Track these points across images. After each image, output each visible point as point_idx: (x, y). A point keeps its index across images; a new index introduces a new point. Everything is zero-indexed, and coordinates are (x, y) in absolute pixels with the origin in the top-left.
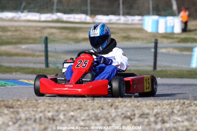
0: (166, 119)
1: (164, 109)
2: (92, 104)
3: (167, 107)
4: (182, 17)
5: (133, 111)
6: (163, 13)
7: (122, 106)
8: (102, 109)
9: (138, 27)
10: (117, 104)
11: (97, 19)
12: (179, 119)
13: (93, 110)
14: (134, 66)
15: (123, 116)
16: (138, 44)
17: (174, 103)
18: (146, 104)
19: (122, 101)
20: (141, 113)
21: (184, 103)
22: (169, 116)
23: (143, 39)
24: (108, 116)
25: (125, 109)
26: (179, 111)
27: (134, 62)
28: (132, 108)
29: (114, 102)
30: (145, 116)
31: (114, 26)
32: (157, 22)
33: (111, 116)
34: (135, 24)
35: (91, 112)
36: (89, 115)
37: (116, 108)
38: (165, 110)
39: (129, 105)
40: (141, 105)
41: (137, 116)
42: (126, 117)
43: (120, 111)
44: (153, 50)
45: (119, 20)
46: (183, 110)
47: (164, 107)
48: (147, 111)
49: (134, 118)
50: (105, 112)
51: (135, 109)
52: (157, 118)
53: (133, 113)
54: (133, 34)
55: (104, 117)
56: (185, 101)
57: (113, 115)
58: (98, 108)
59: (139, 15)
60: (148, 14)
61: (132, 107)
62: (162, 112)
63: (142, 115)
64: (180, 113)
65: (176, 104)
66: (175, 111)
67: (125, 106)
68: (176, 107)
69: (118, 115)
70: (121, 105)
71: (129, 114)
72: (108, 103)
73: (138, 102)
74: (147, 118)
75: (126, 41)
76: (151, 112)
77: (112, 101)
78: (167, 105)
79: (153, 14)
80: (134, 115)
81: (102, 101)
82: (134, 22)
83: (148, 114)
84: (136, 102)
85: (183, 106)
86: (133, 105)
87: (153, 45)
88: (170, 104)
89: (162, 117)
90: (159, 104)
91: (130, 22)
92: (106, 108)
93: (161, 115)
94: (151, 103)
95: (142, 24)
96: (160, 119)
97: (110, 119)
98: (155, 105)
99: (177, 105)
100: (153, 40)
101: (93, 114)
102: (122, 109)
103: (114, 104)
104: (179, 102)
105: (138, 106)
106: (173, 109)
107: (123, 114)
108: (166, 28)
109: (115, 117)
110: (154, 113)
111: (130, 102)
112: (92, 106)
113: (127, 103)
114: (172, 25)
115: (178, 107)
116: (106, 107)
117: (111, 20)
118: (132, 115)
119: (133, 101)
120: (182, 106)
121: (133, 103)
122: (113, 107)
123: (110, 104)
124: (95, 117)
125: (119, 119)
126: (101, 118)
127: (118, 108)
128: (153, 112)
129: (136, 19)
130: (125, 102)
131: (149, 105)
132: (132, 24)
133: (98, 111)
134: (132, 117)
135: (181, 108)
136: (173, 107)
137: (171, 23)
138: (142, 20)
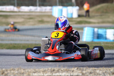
9: (49, 14)
31: (33, 14)
32: (62, 11)
34: (47, 12)
45: (37, 9)
91: (44, 11)
95: (51, 12)
129: (48, 8)
138: (51, 9)
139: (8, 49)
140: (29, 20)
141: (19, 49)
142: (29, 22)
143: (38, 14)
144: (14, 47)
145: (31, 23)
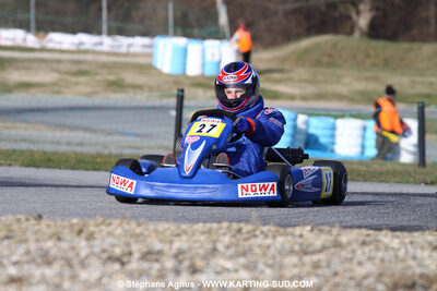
0: (199, 263)
1: (195, 242)
2: (36, 228)
3: (203, 238)
4: (238, 41)
5: (128, 245)
6: (196, 31)
7: (104, 233)
8: (59, 239)
9: (142, 61)
10: (92, 228)
11: (52, 41)
12: (229, 265)
13: (37, 241)
14: (130, 147)
15: (104, 256)
16: (141, 98)
17: (219, 229)
18: (156, 231)
19: (103, 223)
20: (144, 250)
21: (240, 231)
22: (206, 258)
23: (151, 89)
24: (71, 254)
25: (110, 240)
26: (228, 247)
27: (131, 139)
28: (124, 239)
29: (84, 225)
30: (154, 257)
31: (89, 57)
32: (185, 51)
33: (78, 255)
34: (135, 55)
35: (33, 246)
36: (28, 252)
37: (91, 237)
38: (197, 245)
39: (119, 231)
40: (146, 233)
41: (136, 255)
42: (112, 259)
43: (98, 245)
44: (174, 113)
45: (101, 44)
46: (237, 245)
47: (195, 238)
48: (158, 246)
49: (129, 262)
50: (64, 245)
51: (131, 240)
52: (180, 262)
53: (126, 250)
54: (130, 77)
55: (63, 258)
56: (242, 225)
57: (83, 253)
58: (50, 238)
59: (144, 34)
60: (164, 33)
61: (125, 236)
62: (190, 248)
63: (148, 255)
64: (231, 252)
65: (222, 231)
66: (220, 247)
67: (110, 234)
68: (221, 238)
69: (93, 254)
70: (101, 231)
71: (118, 251)
72: (72, 226)
73: (139, 225)
74: (157, 261)
75: (115, 91)
76: (166, 247)
77: (81, 223)
78: (203, 233)
79: (176, 34)
80: (130, 254)
81: (59, 223)
82: (132, 50)
83: (160, 253)
84: (134, 225)
85: (238, 236)
86: (127, 231)
87: (173, 102)
88: (209, 232)
89: (192, 259)
90: (185, 232)
91: (124, 50)
92: (68, 238)
93: (188, 255)
94: (168, 229)
95: (150, 55)
96: (186, 264)
97: (75, 262)
98: (175, 232)
99: (224, 234)
100: (175, 92)
101: (38, 249)
102: (102, 240)
103: (85, 229)
104: (228, 228)
105: (138, 236)
106: (215, 242)
107: (104, 251)
108: (203, 65)
109: (87, 258)
110: (174, 251)
111: (120, 225)
112: (36, 233)
113: (113, 227)
114: (216, 59)
115: (227, 239)
116: (67, 234)
117: (81, 43)
118: (124, 254)
119: (128, 223)
120: (234, 236)
121: (127, 227)
122: (83, 235)
123: (77, 228)
124: (42, 256)
125: (95, 263)
126: (55, 259)
127: (94, 238)
128: (170, 248)
129: (138, 43)
130: (110, 224)
131: (162, 233)
132: (127, 55)
133: (49, 244)
134: (125, 259)
135: (234, 240)
136: (215, 238)
137: (213, 55)
138: (151, 46)
139: (28, 166)
140: (74, 79)
141: (66, 168)
142: (77, 83)
143: (104, 59)
144: (49, 160)
145: (82, 89)
